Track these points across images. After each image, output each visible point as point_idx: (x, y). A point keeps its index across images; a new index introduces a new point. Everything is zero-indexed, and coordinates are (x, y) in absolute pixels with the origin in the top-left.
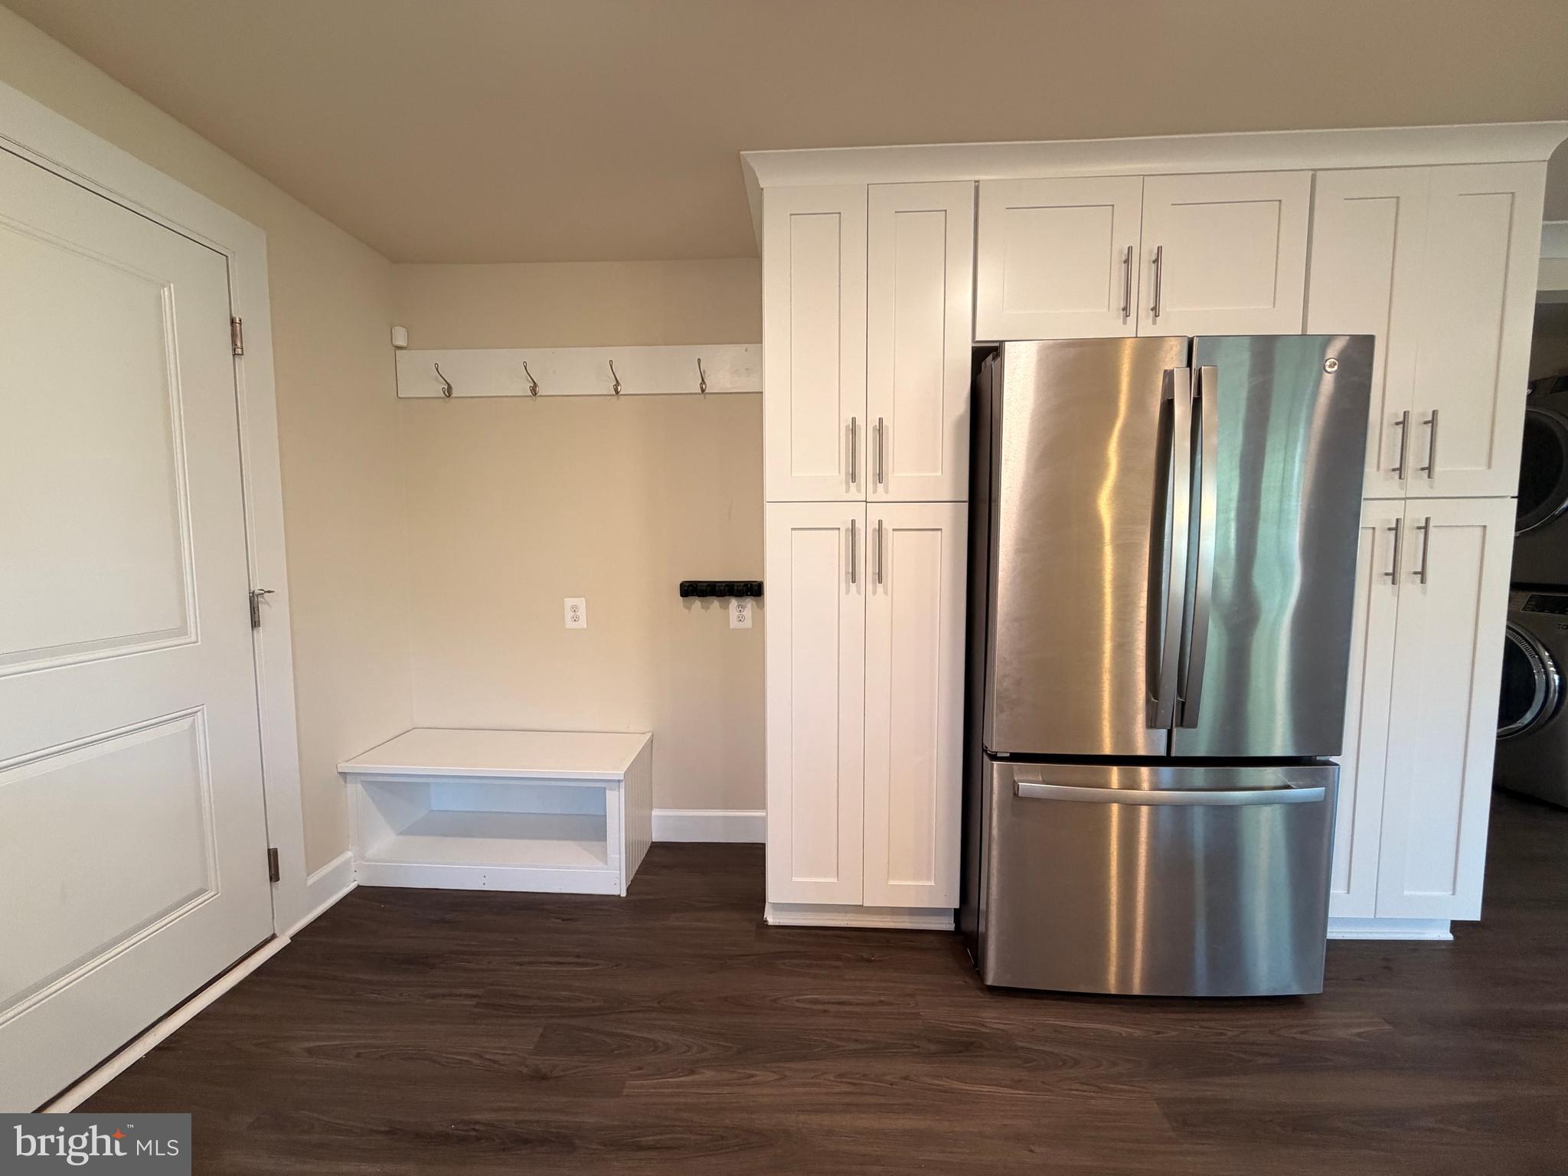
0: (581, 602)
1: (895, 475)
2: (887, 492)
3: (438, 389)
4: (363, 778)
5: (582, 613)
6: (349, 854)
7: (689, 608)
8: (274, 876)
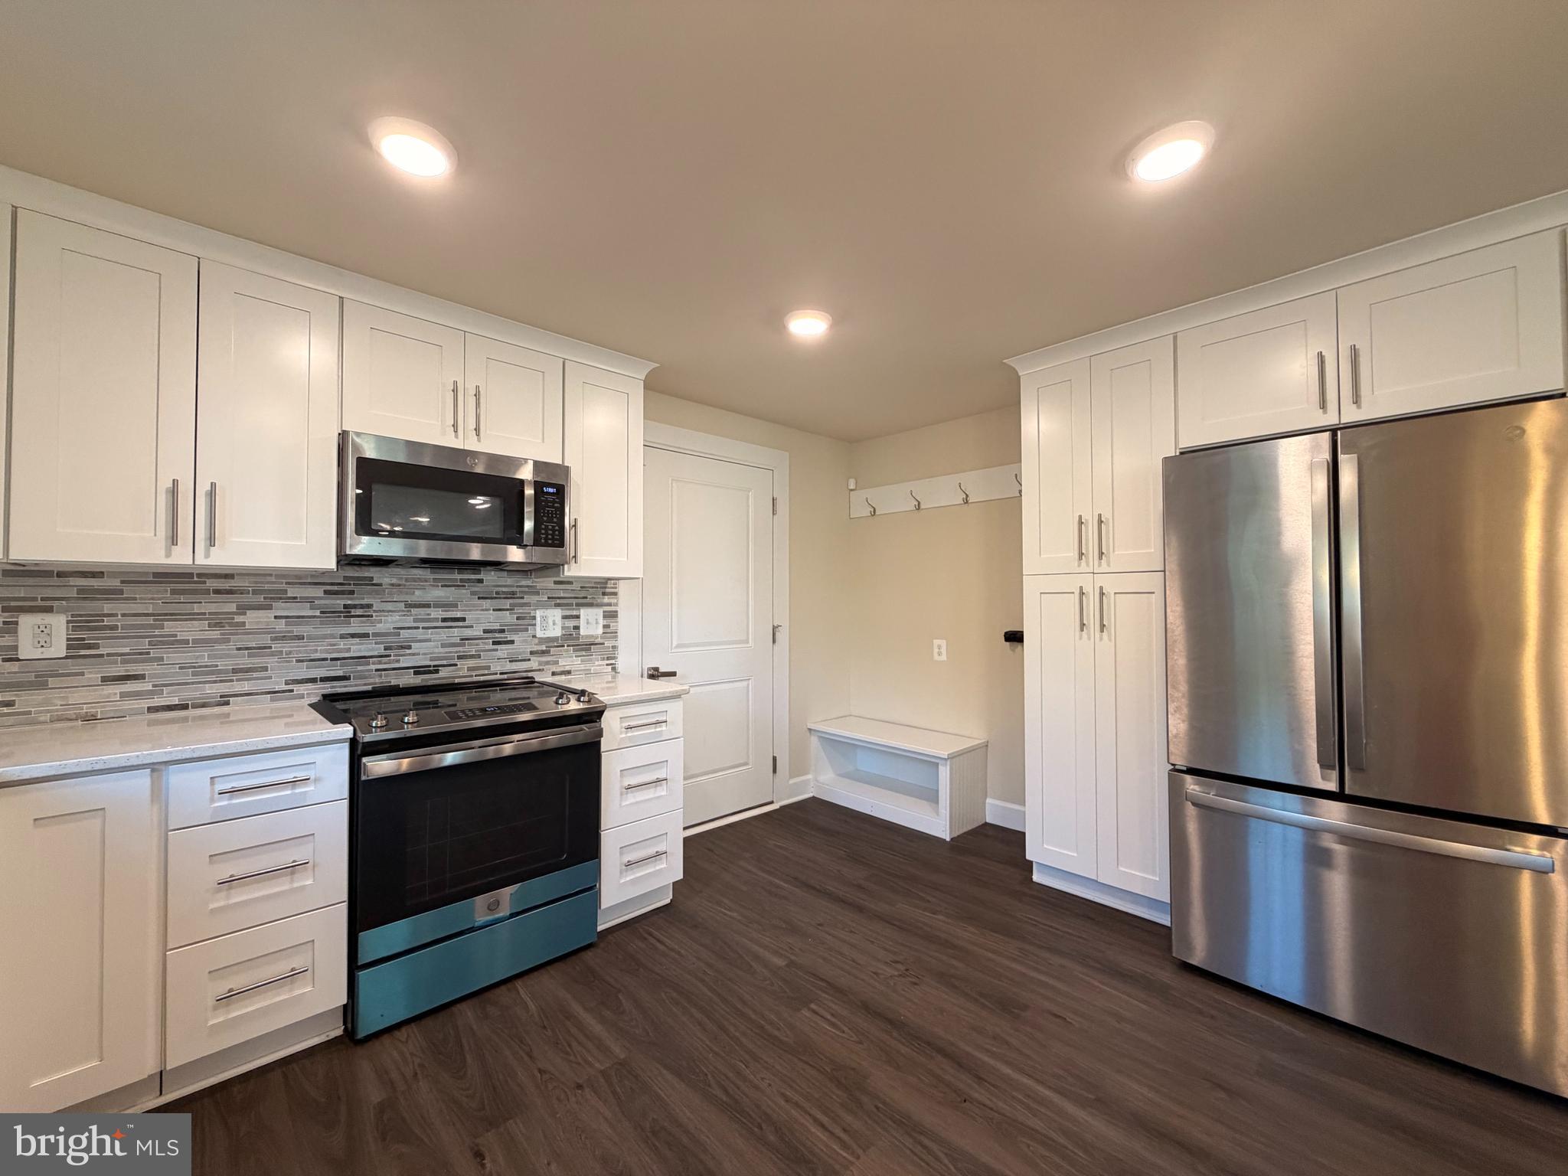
0: (943, 643)
1: (1116, 553)
2: (1109, 565)
3: (867, 511)
4: (820, 734)
5: (944, 650)
6: (810, 777)
7: (1013, 651)
8: (775, 771)
